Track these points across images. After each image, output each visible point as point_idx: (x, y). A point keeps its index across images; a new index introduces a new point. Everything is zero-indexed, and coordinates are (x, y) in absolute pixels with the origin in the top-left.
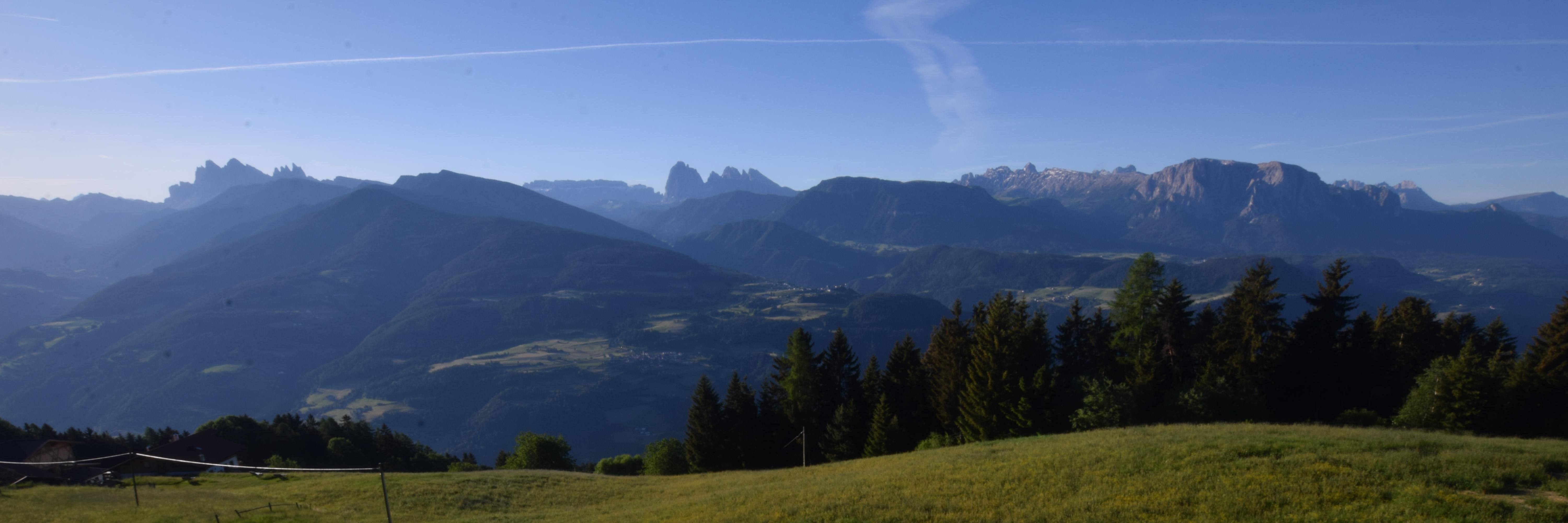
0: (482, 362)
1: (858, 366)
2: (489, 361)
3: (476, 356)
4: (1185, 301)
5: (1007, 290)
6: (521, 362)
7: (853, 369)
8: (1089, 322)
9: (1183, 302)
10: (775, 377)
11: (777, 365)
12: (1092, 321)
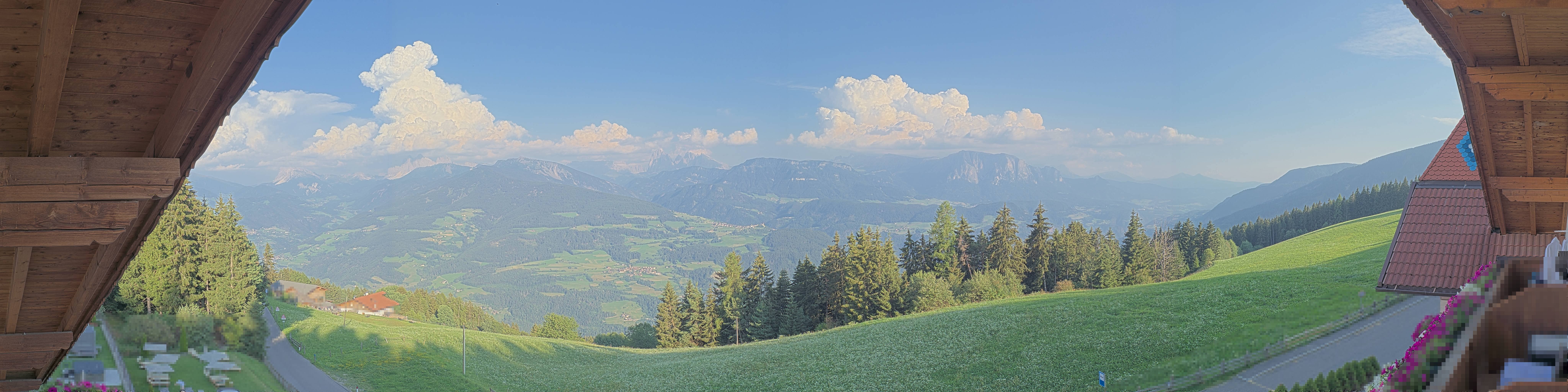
0: (529, 268)
1: (772, 277)
2: (534, 267)
3: (526, 264)
4: (970, 229)
5: (868, 225)
6: (552, 269)
7: (770, 279)
8: (917, 244)
9: (968, 229)
10: (717, 284)
11: (718, 277)
12: (920, 243)
